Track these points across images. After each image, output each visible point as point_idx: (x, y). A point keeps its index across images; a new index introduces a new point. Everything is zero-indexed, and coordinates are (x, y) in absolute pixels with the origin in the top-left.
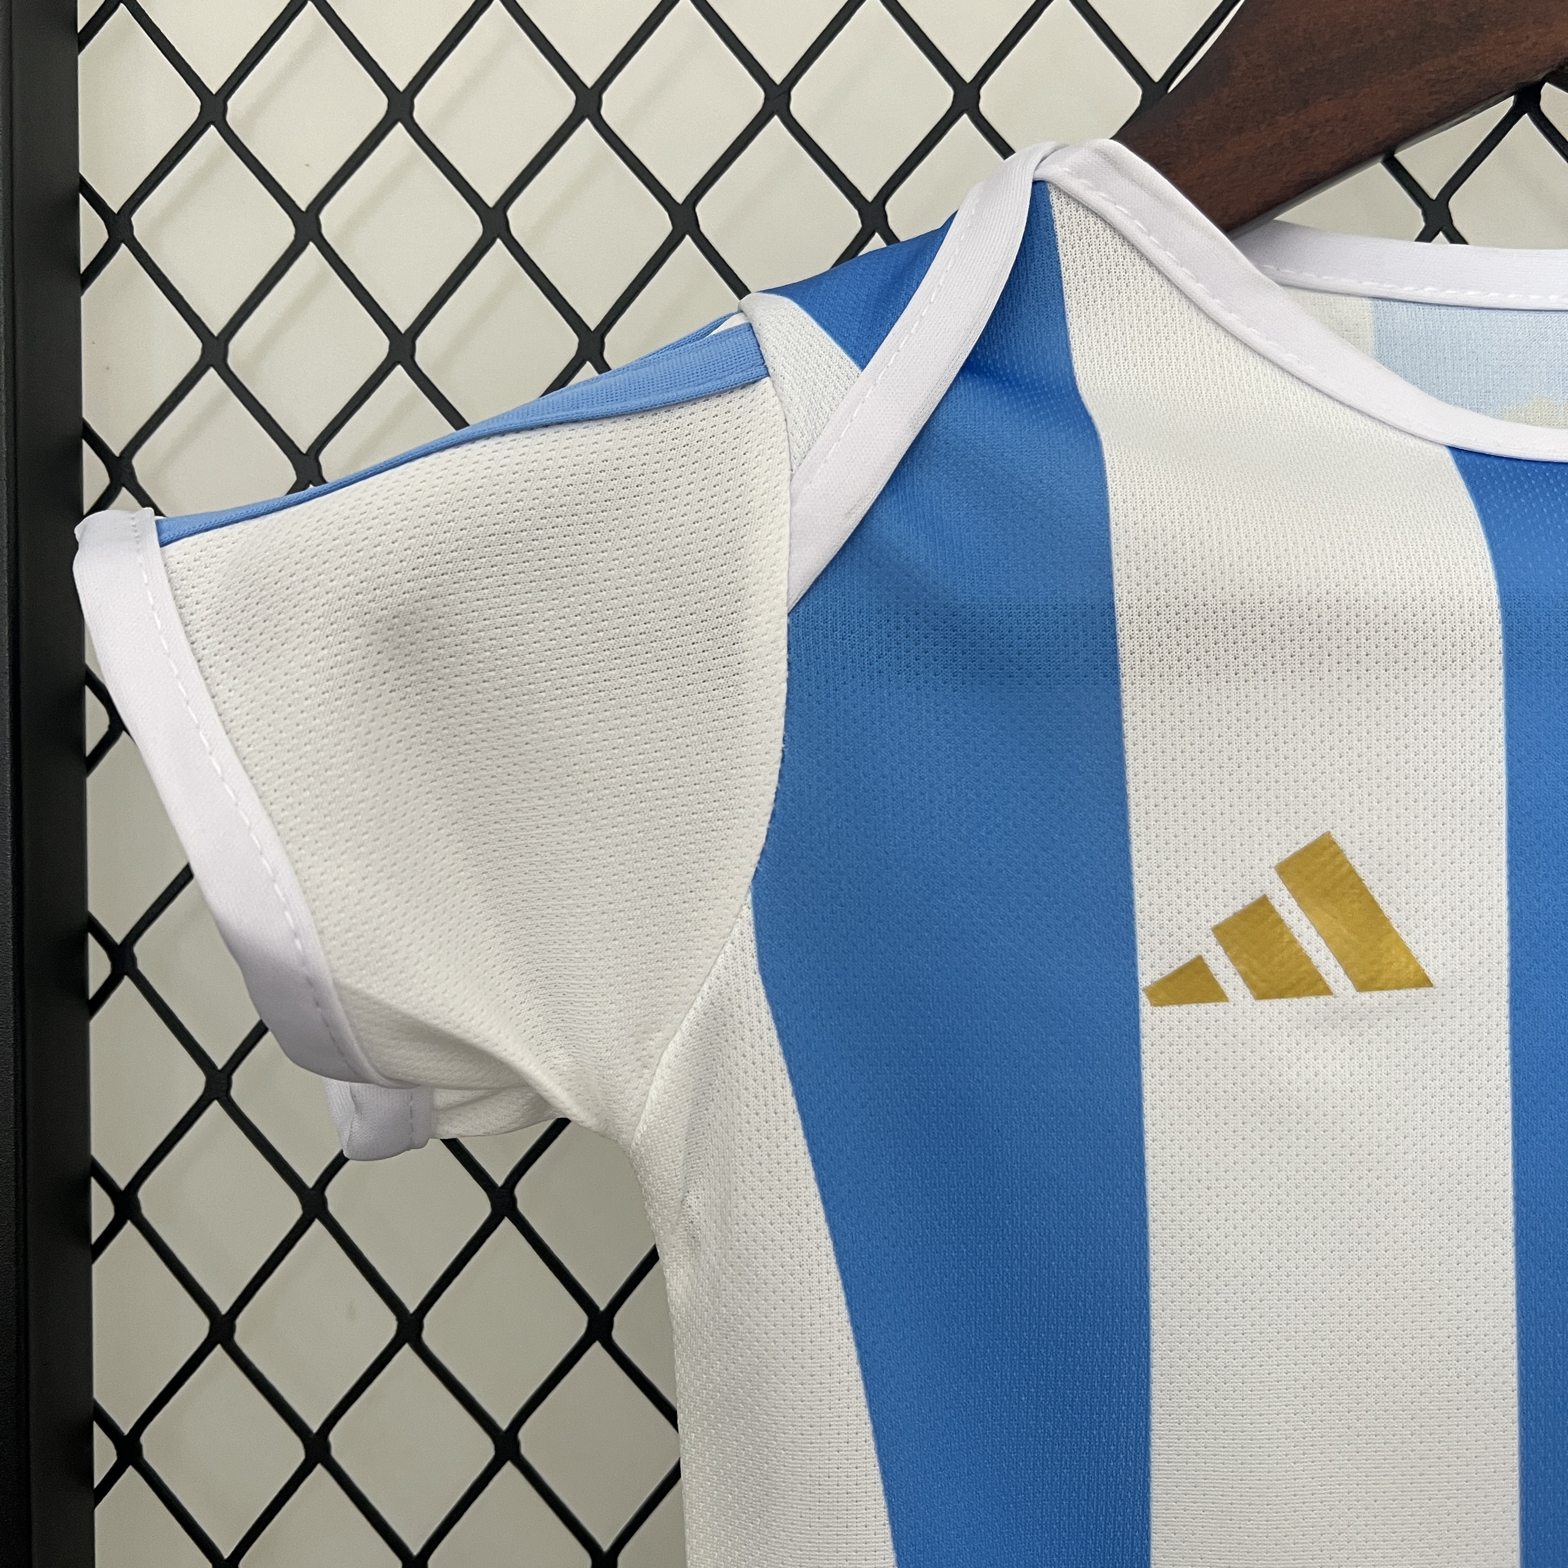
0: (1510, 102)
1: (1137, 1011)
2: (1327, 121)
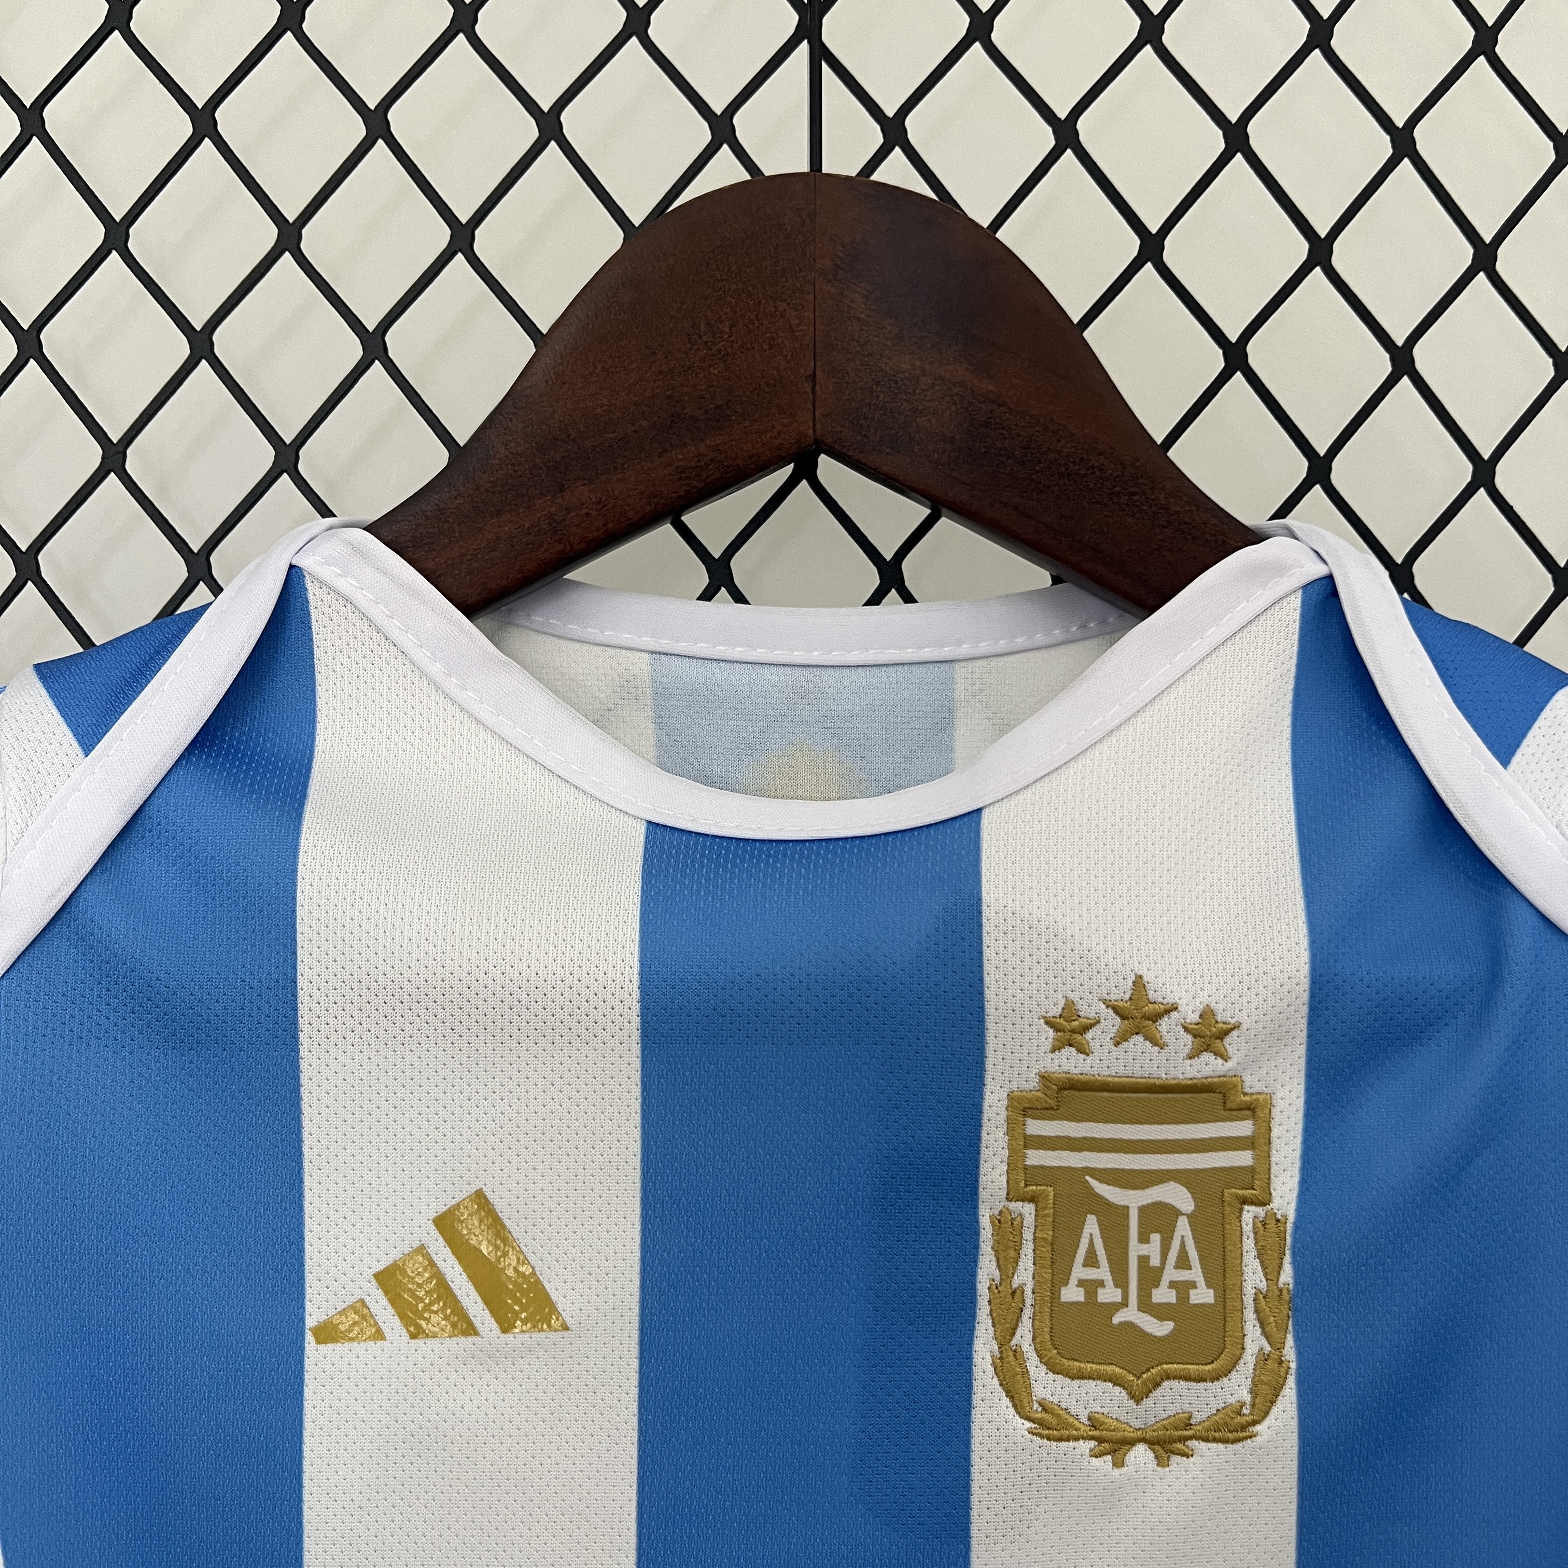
0: (789, 469)
1: (302, 1349)
2: (582, 504)
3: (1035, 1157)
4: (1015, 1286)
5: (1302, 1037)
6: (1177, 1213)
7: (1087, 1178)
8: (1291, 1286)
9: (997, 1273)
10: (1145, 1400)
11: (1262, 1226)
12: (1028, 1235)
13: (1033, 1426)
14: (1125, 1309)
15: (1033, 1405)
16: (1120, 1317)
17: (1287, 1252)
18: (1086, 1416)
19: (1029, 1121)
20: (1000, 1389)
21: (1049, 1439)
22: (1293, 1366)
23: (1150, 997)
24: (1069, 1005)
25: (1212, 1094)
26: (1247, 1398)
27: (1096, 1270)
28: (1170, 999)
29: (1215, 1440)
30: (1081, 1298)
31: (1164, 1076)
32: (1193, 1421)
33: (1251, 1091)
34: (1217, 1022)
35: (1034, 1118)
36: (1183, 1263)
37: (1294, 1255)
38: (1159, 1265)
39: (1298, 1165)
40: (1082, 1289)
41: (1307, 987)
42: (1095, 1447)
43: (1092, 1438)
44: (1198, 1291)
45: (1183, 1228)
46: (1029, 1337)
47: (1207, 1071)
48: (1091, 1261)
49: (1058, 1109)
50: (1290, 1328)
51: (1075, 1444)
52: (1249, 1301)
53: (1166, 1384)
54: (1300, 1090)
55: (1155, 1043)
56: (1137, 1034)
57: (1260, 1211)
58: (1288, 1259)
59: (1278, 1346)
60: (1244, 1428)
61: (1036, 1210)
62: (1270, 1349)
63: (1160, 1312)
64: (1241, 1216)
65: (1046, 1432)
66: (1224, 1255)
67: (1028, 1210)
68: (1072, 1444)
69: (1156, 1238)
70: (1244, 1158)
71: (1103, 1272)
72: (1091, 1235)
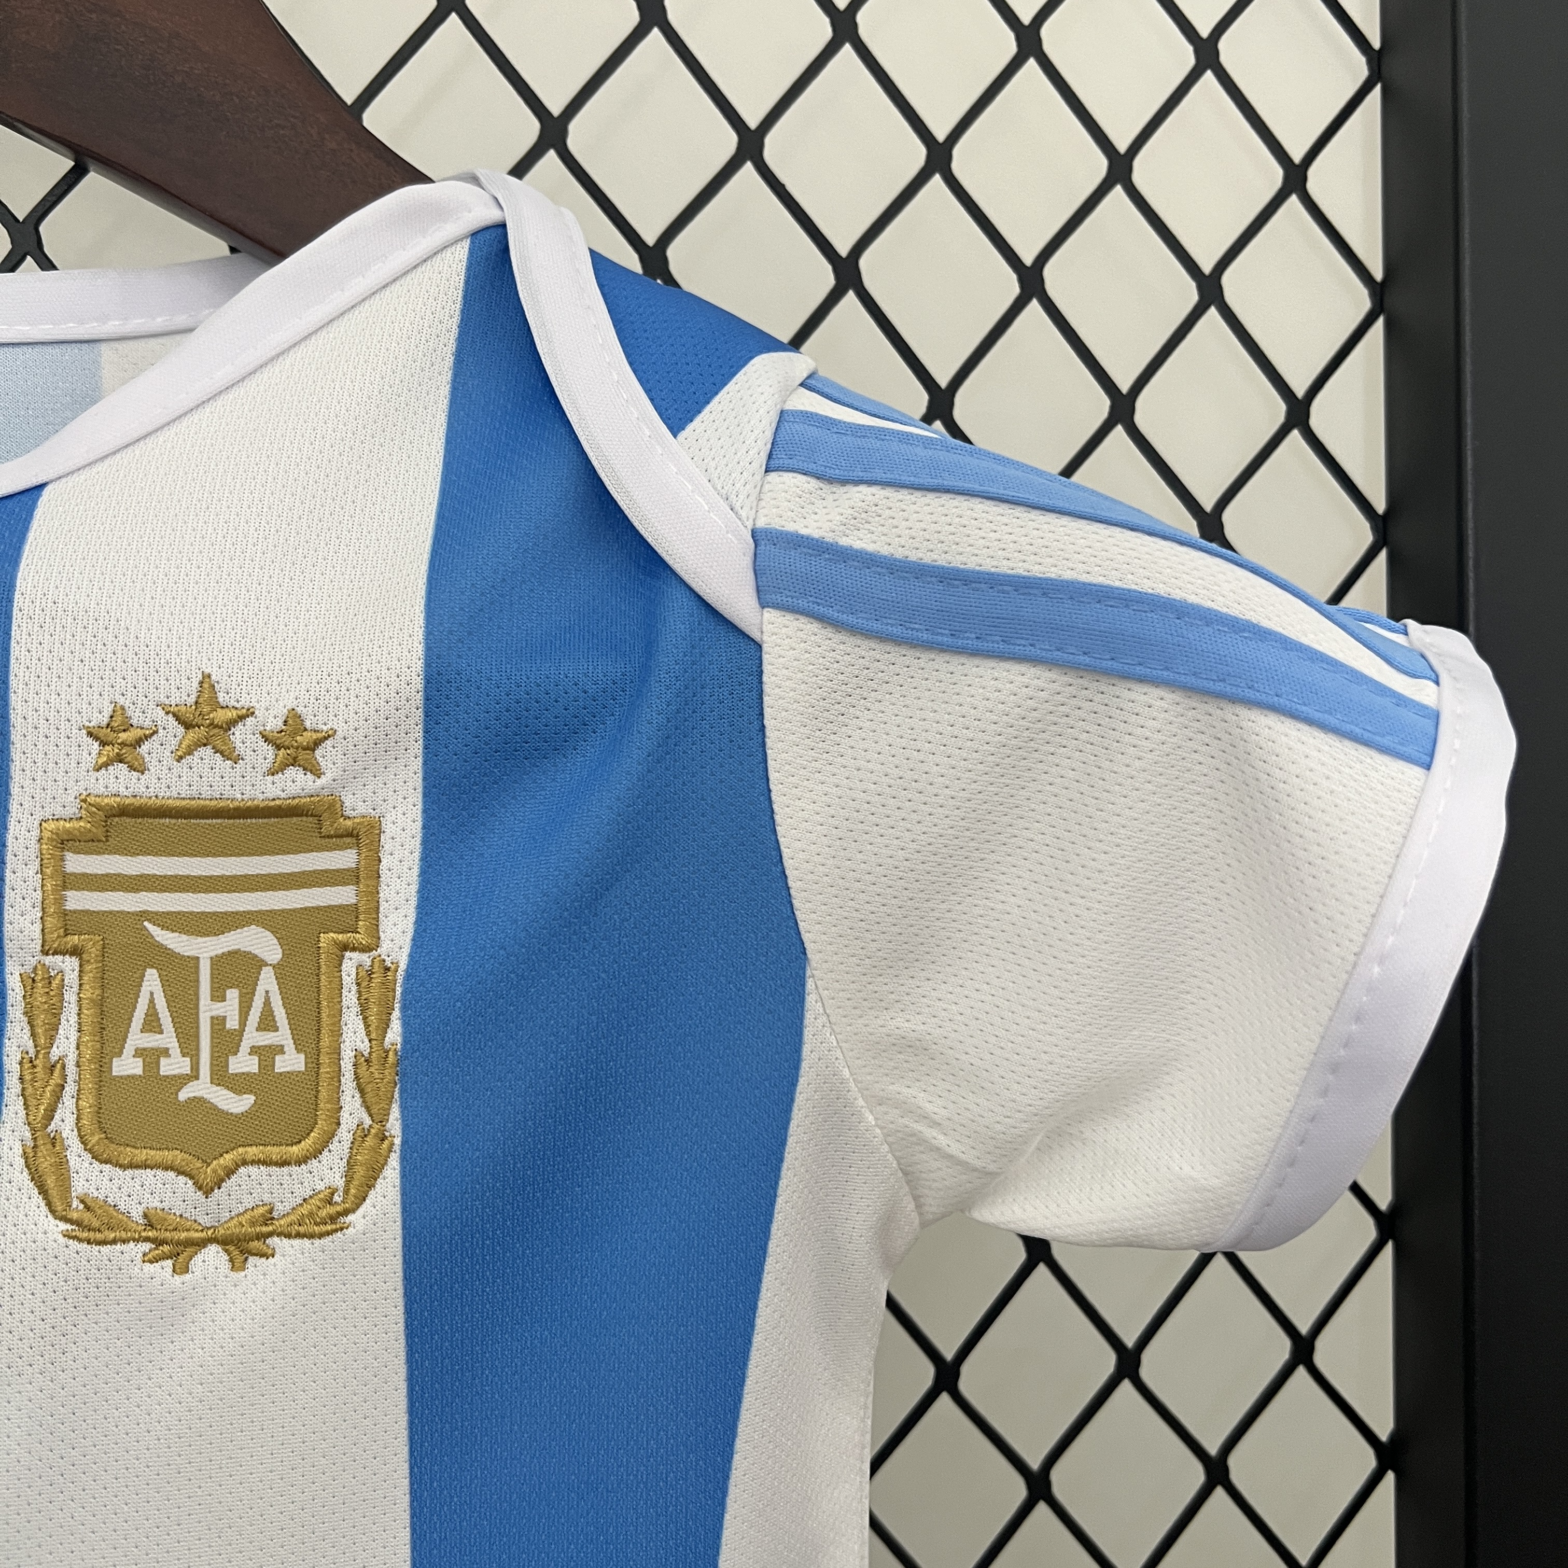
3: (77, 900)
4: (54, 1058)
5: (417, 748)
6: (262, 963)
7: (146, 923)
8: (399, 1046)
9: (31, 1043)
10: (216, 1191)
11: (364, 978)
12: (70, 997)
13: (69, 1227)
14: (195, 1082)
15: (71, 1202)
16: (188, 1092)
17: (397, 1006)
18: (141, 1213)
19: (69, 856)
20: (32, 1185)
21: (89, 1242)
22: (398, 1141)
23: (221, 700)
24: (118, 711)
25: (304, 819)
26: (340, 1183)
27: (159, 1036)
28: (245, 702)
29: (299, 1235)
30: (139, 1071)
31: (239, 796)
32: (275, 1215)
33: (353, 814)
34: (306, 730)
35: (75, 852)
36: (267, 1023)
37: (404, 1008)
38: (237, 1027)
39: (414, 902)
40: (140, 1060)
41: (420, 687)
42: (150, 1251)
43: (147, 1239)
44: (286, 1056)
45: (267, 981)
46: (71, 1120)
47: (293, 790)
48: (152, 1024)
49: (107, 841)
50: (396, 1095)
51: (124, 1247)
52: (347, 1065)
53: (242, 1170)
54: (417, 812)
55: (226, 756)
56: (205, 745)
57: (365, 959)
58: (396, 1014)
59: (383, 1120)
60: (333, 1219)
61: (81, 966)
62: (371, 1122)
63: (238, 1084)
64: (340, 965)
65: (85, 1235)
66: (319, 1013)
67: (70, 965)
68: (118, 1247)
69: (233, 995)
70: (344, 895)
71: (168, 1039)
72: (152, 994)
